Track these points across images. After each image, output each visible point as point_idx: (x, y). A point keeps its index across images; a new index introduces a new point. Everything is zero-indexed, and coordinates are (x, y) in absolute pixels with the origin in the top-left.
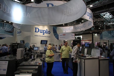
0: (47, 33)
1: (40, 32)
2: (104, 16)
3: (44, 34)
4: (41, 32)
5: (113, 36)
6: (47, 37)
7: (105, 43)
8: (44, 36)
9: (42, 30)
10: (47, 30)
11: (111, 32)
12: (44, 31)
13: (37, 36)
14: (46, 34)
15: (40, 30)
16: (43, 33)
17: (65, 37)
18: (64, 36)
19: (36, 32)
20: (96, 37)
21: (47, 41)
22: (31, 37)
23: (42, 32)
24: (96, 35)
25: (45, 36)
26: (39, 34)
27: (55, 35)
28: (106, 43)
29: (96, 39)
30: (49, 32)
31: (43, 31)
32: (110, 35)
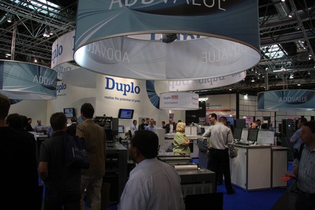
0: (132, 92)
1: (118, 90)
2: (267, 52)
3: (125, 94)
4: (119, 88)
5: (287, 103)
6: (133, 100)
7: (265, 118)
8: (124, 100)
9: (121, 84)
10: (132, 83)
11: (284, 93)
12: (125, 86)
13: (109, 98)
14: (129, 95)
15: (117, 84)
16: (123, 92)
17: (176, 103)
18: (175, 100)
19: (107, 88)
20: (246, 103)
21: (133, 111)
22: (97, 101)
23: (121, 90)
24: (246, 97)
25: (127, 100)
26: (115, 93)
27: (150, 97)
28: (268, 118)
29: (246, 108)
30: (137, 90)
31: (123, 86)
32: (280, 100)
